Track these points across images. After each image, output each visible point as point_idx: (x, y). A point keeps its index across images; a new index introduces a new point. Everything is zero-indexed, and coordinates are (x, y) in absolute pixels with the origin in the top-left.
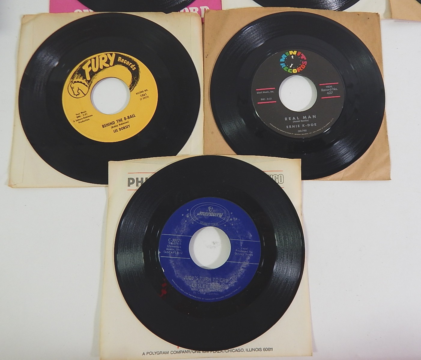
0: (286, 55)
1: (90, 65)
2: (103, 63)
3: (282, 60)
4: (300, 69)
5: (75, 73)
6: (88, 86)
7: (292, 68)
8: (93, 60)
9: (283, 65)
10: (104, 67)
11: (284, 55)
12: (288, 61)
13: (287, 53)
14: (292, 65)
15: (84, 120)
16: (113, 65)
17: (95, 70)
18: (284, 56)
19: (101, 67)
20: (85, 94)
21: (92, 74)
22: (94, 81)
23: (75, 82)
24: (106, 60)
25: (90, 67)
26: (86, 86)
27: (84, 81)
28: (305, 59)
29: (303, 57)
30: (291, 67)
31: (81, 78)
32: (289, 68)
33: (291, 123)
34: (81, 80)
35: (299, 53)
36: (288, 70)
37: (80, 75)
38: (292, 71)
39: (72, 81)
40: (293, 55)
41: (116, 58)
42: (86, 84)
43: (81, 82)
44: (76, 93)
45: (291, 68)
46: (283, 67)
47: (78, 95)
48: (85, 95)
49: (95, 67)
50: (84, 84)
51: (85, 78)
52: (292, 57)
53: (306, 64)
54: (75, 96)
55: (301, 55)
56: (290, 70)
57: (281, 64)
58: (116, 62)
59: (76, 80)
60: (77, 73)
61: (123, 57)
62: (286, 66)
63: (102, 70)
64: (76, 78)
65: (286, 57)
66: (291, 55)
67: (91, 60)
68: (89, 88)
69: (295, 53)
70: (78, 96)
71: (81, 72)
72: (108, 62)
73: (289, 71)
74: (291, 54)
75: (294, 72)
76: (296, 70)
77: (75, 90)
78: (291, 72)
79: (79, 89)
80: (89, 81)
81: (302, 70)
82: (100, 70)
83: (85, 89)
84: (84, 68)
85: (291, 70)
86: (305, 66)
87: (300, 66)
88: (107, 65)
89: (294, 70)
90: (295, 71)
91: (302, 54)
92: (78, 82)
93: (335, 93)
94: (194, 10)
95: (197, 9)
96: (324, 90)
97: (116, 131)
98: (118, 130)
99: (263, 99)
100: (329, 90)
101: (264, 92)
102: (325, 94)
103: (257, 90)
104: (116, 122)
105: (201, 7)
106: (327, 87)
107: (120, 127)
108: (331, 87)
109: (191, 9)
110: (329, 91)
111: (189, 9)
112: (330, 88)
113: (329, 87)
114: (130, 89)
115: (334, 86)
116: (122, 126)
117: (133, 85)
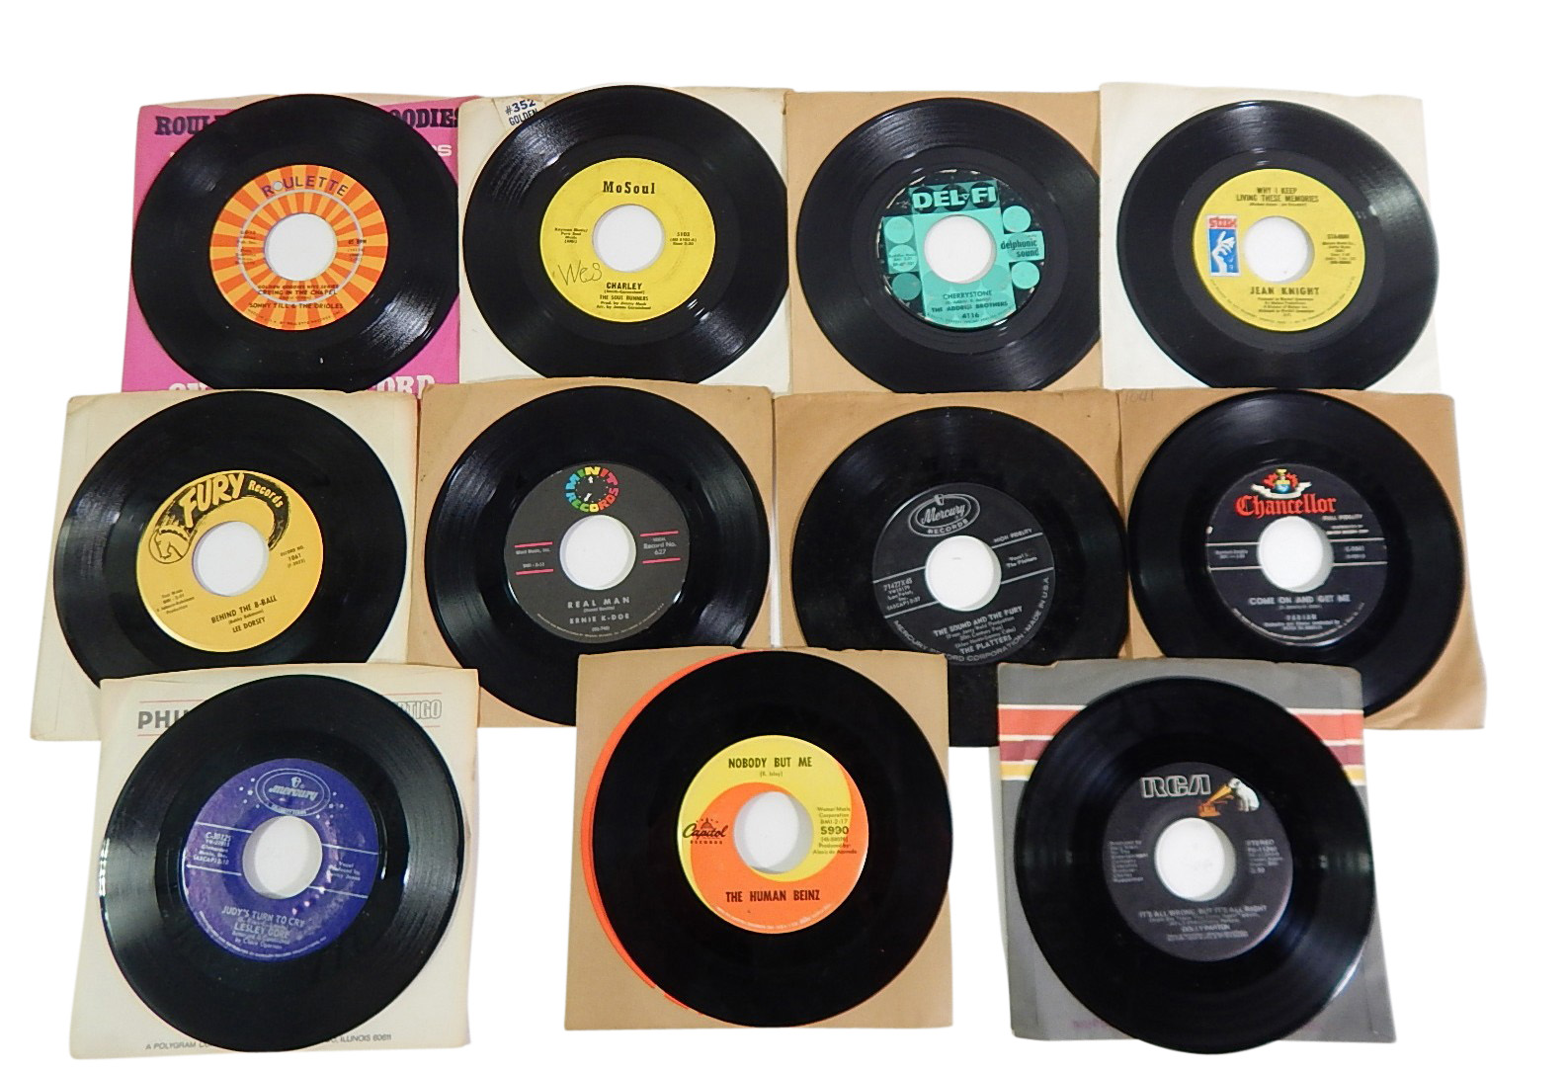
0: (578, 475)
1: (194, 498)
2: (220, 493)
3: (569, 486)
4: (603, 504)
5: (164, 514)
6: (188, 539)
7: (589, 502)
8: (201, 487)
9: (571, 496)
10: (222, 502)
11: (574, 475)
12: (582, 488)
13: (580, 472)
14: (589, 495)
15: (177, 607)
16: (239, 498)
17: (203, 507)
18: (574, 478)
19: (216, 503)
20: (182, 554)
21: (198, 515)
22: (201, 529)
23: (164, 532)
24: (225, 487)
25: (194, 502)
26: (185, 539)
27: (181, 530)
28: (616, 483)
29: (612, 479)
30: (586, 499)
31: (177, 523)
32: (583, 502)
33: (578, 613)
34: (175, 527)
35: (605, 471)
36: (580, 505)
37: (174, 517)
38: (588, 508)
39: (158, 530)
40: (592, 475)
41: (246, 483)
42: (185, 535)
43: (175, 532)
44: (165, 554)
45: (587, 503)
46: (570, 500)
47: (168, 557)
48: (182, 557)
49: (204, 500)
50: (181, 535)
51: (182, 523)
52: (591, 480)
53: (616, 494)
54: (163, 560)
55: (607, 477)
56: (584, 505)
57: (568, 495)
58: (245, 492)
59: (166, 528)
60: (168, 512)
61: (259, 481)
62: (577, 498)
63: (216, 507)
64: (165, 523)
65: (578, 479)
66: (588, 476)
67: (196, 487)
68: (190, 544)
69: (596, 471)
70: (167, 560)
71: (177, 511)
72: (229, 491)
73: (582, 508)
74: (588, 473)
75: (592, 510)
76: (596, 505)
77: (163, 547)
78: (587, 510)
79: (170, 546)
80: (190, 530)
81: (607, 506)
82: (212, 507)
83: (181, 545)
84: (181, 503)
85: (587, 505)
86: (614, 498)
87: (603, 498)
88: (227, 498)
89: (592, 506)
90: (594, 508)
91: (610, 474)
92: (169, 531)
93: (670, 552)
94: (405, 383)
95: (410, 381)
96: (650, 547)
97: (238, 629)
98: (242, 627)
99: (528, 565)
100: (658, 546)
101: (530, 551)
102: (650, 554)
103: (516, 546)
104: (238, 611)
105: (419, 378)
106: (655, 540)
107: (246, 621)
108: (663, 539)
109: (400, 379)
110: (658, 549)
111: (394, 379)
112: (660, 543)
113: (658, 540)
114: (270, 545)
115: (669, 538)
116: (250, 619)
117: (275, 538)
